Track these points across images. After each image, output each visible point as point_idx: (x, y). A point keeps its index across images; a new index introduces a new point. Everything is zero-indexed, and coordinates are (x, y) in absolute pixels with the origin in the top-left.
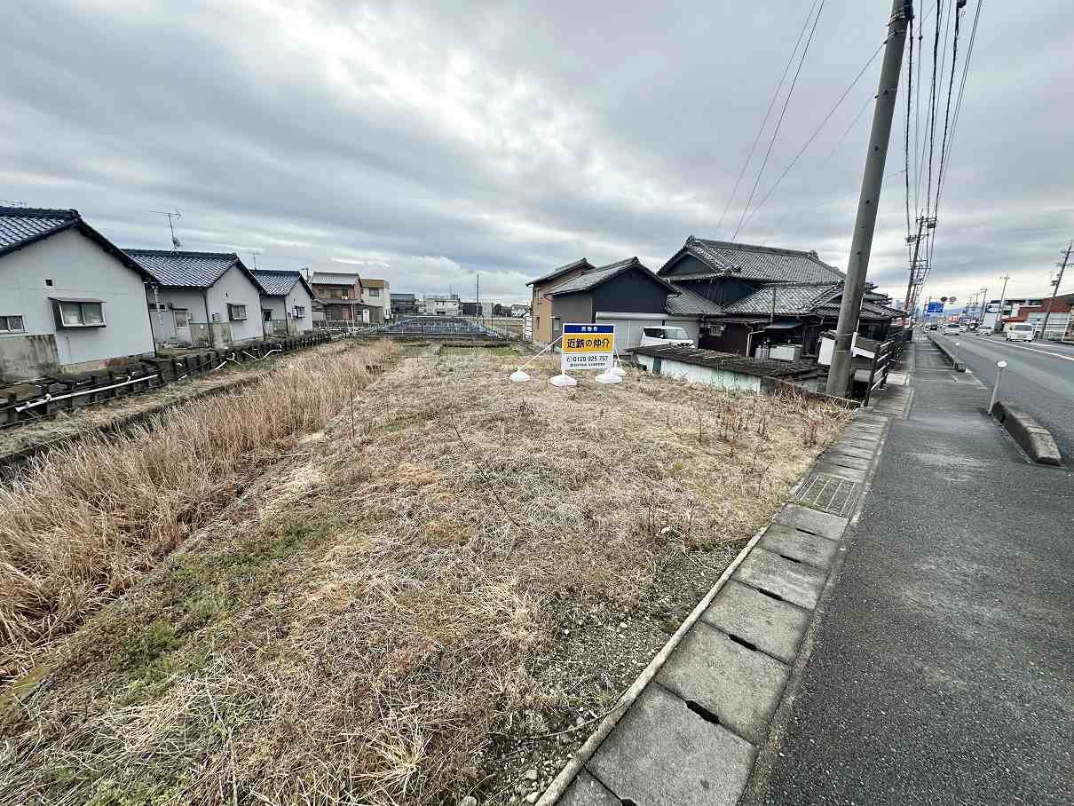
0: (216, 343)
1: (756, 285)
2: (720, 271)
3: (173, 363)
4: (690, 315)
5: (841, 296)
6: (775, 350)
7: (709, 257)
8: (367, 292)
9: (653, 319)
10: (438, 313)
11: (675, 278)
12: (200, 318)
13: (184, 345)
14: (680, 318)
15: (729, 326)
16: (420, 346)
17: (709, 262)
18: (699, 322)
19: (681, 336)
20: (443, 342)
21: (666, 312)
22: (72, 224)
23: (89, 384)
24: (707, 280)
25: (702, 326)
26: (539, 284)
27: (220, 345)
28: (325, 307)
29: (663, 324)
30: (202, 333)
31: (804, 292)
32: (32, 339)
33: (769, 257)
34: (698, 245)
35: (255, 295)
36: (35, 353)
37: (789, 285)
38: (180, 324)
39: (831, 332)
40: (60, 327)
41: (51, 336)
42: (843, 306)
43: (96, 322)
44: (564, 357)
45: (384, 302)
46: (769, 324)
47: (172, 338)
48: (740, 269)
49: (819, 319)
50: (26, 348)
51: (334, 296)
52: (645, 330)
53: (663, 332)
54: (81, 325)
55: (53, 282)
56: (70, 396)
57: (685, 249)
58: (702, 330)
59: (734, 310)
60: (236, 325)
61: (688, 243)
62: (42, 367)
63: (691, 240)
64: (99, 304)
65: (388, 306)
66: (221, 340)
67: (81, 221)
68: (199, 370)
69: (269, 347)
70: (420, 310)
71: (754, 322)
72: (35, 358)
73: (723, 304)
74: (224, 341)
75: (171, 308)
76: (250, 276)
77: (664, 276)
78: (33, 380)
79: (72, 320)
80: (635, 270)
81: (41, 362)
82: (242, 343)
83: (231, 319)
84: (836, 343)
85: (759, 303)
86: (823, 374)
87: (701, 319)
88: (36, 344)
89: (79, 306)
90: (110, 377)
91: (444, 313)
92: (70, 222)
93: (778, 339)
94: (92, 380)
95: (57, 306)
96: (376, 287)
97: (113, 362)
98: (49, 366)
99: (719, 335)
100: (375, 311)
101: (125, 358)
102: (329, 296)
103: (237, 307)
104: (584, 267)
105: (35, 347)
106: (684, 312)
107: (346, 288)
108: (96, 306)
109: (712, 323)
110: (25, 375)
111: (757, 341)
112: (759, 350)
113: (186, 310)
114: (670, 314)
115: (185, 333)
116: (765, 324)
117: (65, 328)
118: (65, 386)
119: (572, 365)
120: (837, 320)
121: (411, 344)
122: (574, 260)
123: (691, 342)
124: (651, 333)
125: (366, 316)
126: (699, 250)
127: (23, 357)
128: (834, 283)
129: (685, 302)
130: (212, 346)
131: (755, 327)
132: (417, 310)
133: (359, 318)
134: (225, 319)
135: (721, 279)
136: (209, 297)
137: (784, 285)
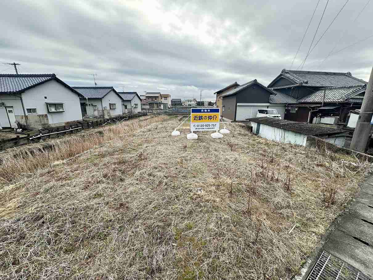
0: (105, 116)
1: (316, 89)
2: (297, 83)
3: (88, 123)
4: (281, 104)
5: (364, 92)
6: (323, 119)
7: (292, 78)
8: (163, 98)
9: (263, 106)
10: (189, 105)
11: (276, 88)
12: (100, 109)
13: (96, 117)
14: (276, 105)
15: (299, 108)
16: (175, 117)
17: (292, 80)
18: (285, 106)
19: (275, 113)
20: (184, 115)
21: (269, 102)
22: (53, 78)
23: (57, 130)
24: (291, 88)
25: (286, 108)
26: (219, 93)
27: (106, 117)
28: (149, 104)
29: (268, 108)
30: (101, 113)
31: (342, 91)
32: (40, 116)
33: (324, 76)
34: (286, 73)
35: (120, 100)
36: (40, 120)
37: (334, 88)
38: (95, 110)
39: (356, 110)
40: (49, 112)
41: (46, 115)
42: (365, 97)
43: (61, 110)
44: (192, 125)
45: (169, 102)
46: (321, 107)
47: (92, 115)
48: (307, 82)
49: (350, 104)
50: (37, 119)
51: (152, 100)
52: (259, 110)
53: (266, 111)
54: (56, 111)
55: (47, 97)
56: (49, 134)
57: (281, 75)
58: (286, 110)
59: (303, 101)
60: (112, 110)
61: (282, 72)
62: (43, 125)
63: (284, 71)
64: (62, 104)
65: (170, 103)
66: (107, 115)
67: (56, 78)
68: (97, 125)
69: (123, 118)
70: (183, 104)
71: (313, 106)
72: (41, 122)
73: (297, 98)
74: (108, 116)
75: (92, 105)
76: (117, 94)
77: (271, 87)
78: (39, 129)
79: (53, 110)
80: (255, 85)
81: (42, 123)
82: (114, 116)
83: (110, 109)
84: (360, 117)
85: (317, 97)
86: (350, 136)
87: (286, 105)
88: (41, 117)
89: (55, 105)
90: (64, 128)
91: (191, 105)
92: (52, 78)
93: (326, 114)
94: (58, 129)
95: (48, 105)
96: (166, 97)
97: (68, 123)
98: (45, 124)
99: (295, 112)
100: (165, 105)
101: (72, 122)
102: (151, 100)
103: (112, 104)
104: (236, 85)
105: (40, 118)
106: (278, 102)
107: (156, 97)
108: (61, 105)
109: (291, 107)
110: (36, 127)
111: (314, 115)
112: (315, 119)
113: (96, 106)
114: (271, 103)
115: (96, 113)
116: (319, 107)
117: (50, 112)
118: (48, 131)
119: (196, 129)
120: (361, 104)
121: (173, 116)
122: (232, 83)
123: (279, 115)
124: (261, 112)
125: (162, 107)
126: (288, 75)
127: (37, 122)
128: (360, 86)
129: (279, 98)
130: (103, 117)
131: (313, 108)
132: (181, 104)
133: (160, 107)
134: (108, 108)
135: (297, 87)
136: (103, 101)
137: (331, 88)
